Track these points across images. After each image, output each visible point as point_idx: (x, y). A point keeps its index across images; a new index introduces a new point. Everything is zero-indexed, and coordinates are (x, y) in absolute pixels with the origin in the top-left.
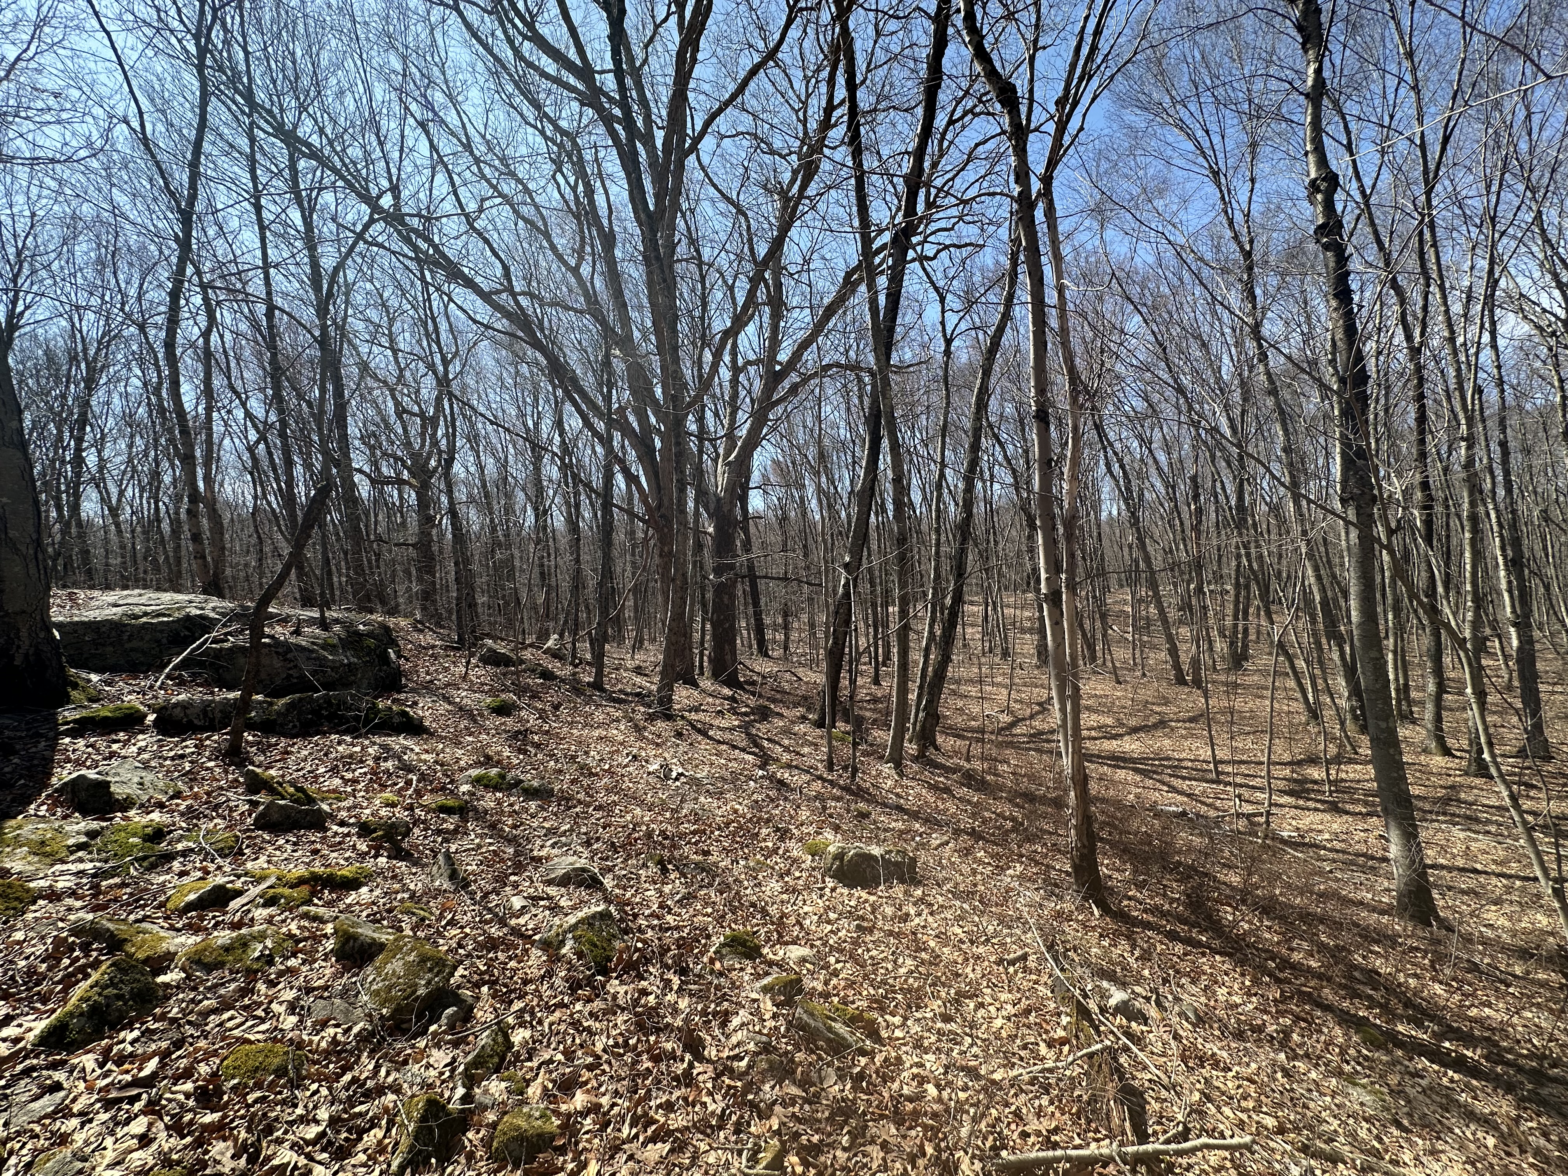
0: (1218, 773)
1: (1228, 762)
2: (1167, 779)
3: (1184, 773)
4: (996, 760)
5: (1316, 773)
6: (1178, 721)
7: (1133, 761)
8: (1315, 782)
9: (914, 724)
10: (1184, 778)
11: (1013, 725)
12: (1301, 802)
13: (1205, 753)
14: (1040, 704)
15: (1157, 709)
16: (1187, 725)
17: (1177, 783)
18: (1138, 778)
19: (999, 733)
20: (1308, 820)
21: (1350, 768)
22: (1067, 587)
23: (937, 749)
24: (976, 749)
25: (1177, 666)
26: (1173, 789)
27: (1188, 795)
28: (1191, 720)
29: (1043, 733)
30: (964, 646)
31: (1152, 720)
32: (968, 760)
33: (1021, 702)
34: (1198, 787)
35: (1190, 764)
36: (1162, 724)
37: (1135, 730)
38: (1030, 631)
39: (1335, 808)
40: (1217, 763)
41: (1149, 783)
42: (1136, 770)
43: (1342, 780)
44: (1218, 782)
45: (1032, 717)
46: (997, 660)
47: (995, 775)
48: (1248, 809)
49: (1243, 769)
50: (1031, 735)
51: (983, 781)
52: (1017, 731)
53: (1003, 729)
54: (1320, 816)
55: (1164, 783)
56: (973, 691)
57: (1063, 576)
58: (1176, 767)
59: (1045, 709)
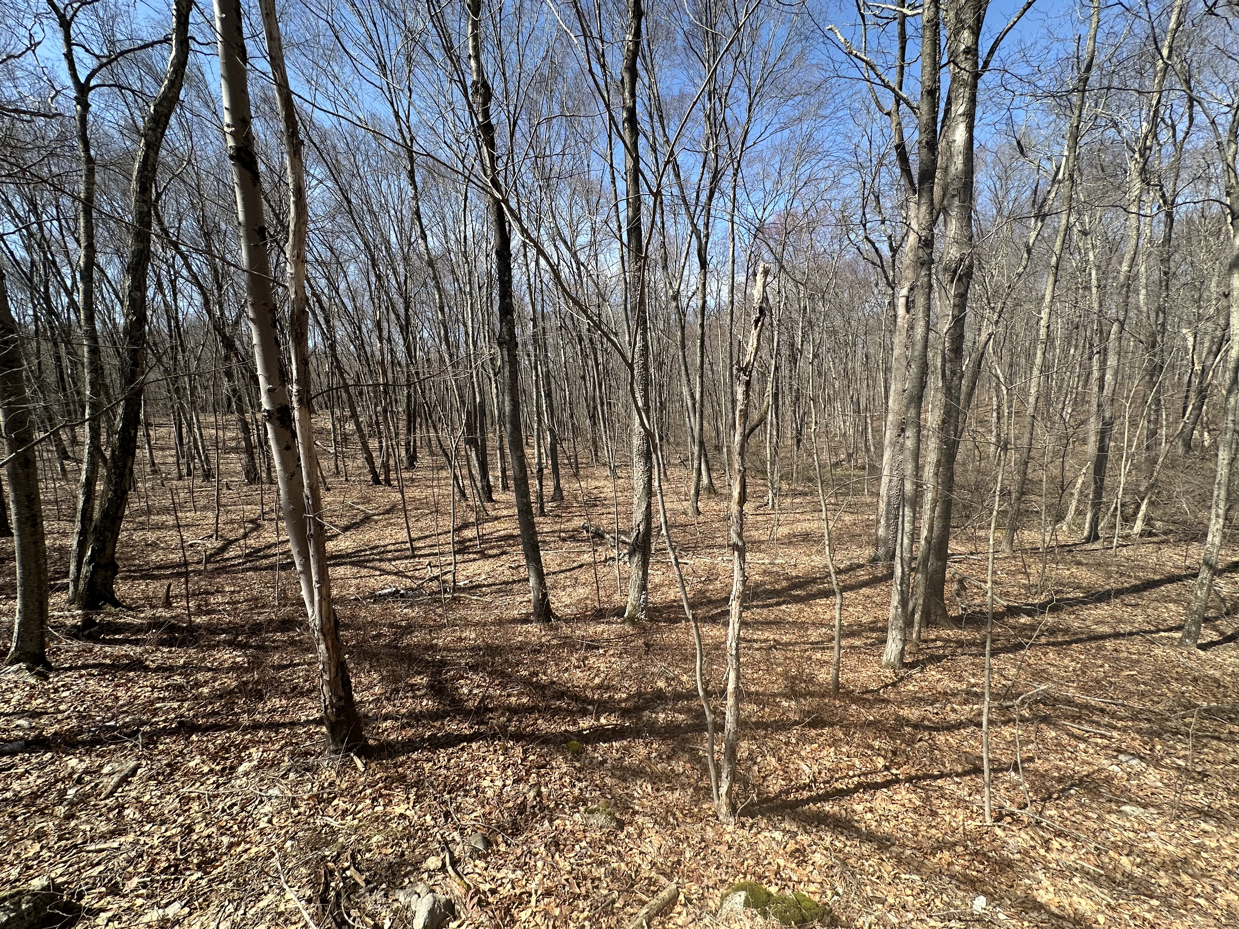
0: (413, 549)
1: (420, 539)
2: (377, 564)
3: (390, 556)
4: (207, 593)
5: (469, 533)
6: (379, 514)
7: (348, 555)
8: (470, 540)
9: (76, 580)
10: (390, 560)
11: (223, 549)
12: (466, 556)
13: (403, 535)
14: (252, 521)
15: (361, 507)
16: (387, 516)
17: (385, 566)
18: (355, 570)
19: (208, 561)
20: (472, 568)
21: (486, 525)
22: (300, 401)
23: (116, 604)
24: (178, 587)
25: (373, 471)
26: (384, 572)
27: (396, 574)
28: (388, 512)
29: (259, 550)
30: (154, 472)
31: (360, 517)
32: (168, 604)
33: (232, 522)
34: (401, 564)
35: (393, 548)
36: (367, 519)
37: (346, 529)
38: (235, 450)
39: (484, 556)
40: (412, 540)
41: (364, 572)
42: (353, 564)
43: (484, 535)
44: (414, 557)
45: (245, 536)
46: (198, 481)
47: (208, 613)
48: (436, 572)
49: (428, 542)
50: (247, 555)
51: (192, 629)
52: (231, 553)
53: (212, 555)
54: (478, 562)
55: (376, 569)
56: (170, 520)
57: (295, 388)
58: (382, 554)
59: (259, 526)
